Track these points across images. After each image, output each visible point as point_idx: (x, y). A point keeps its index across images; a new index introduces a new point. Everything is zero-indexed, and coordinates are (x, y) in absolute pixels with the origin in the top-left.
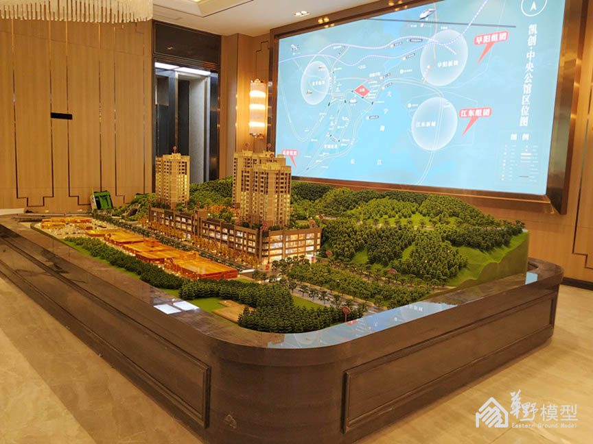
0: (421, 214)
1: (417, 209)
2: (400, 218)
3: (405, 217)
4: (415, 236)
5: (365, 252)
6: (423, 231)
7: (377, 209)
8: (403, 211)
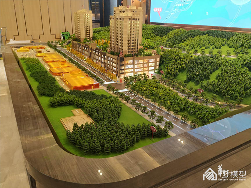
0: (228, 46)
1: (226, 43)
2: (213, 49)
3: (217, 48)
4: (222, 63)
5: (185, 73)
6: (228, 59)
7: (199, 42)
8: (216, 44)
